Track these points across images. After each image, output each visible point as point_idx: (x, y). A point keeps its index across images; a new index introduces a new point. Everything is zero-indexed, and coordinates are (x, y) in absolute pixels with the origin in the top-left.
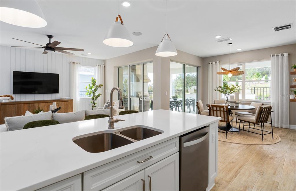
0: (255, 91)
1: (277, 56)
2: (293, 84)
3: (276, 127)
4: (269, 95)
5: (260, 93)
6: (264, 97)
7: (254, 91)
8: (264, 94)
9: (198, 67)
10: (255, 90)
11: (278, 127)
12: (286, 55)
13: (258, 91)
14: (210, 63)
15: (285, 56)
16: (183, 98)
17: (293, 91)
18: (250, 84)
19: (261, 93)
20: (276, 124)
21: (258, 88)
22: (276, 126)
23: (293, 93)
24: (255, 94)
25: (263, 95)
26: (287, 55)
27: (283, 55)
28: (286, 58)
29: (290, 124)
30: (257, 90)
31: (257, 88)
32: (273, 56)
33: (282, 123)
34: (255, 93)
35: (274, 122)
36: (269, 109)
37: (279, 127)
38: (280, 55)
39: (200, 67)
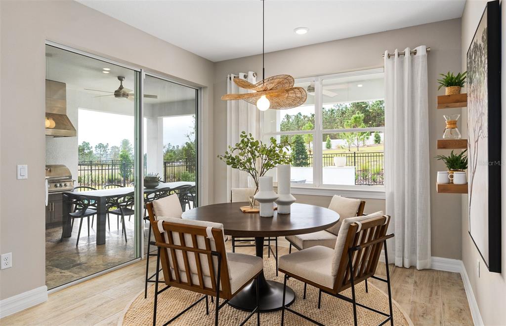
0: (356, 160)
1: (399, 55)
2: (444, 137)
3: (397, 267)
4: (381, 168)
5: (364, 165)
6: (373, 173)
7: (353, 160)
8: (373, 167)
9: (201, 88)
10: (356, 158)
11: (403, 267)
12: (421, 51)
13: (362, 161)
14: (230, 78)
15: (419, 56)
16: (136, 187)
17: (443, 158)
18: (349, 147)
19: (367, 164)
20: (398, 257)
21: (362, 155)
22: (398, 263)
23: (443, 163)
24: (356, 166)
25: (370, 168)
26: (425, 53)
27: (415, 53)
28: (421, 60)
29: (432, 255)
30: (359, 158)
31: (359, 155)
32: (389, 56)
33: (413, 252)
34: (356, 164)
35: (394, 250)
36: (378, 227)
37: (407, 265)
38: (407, 51)
39: (205, 87)
